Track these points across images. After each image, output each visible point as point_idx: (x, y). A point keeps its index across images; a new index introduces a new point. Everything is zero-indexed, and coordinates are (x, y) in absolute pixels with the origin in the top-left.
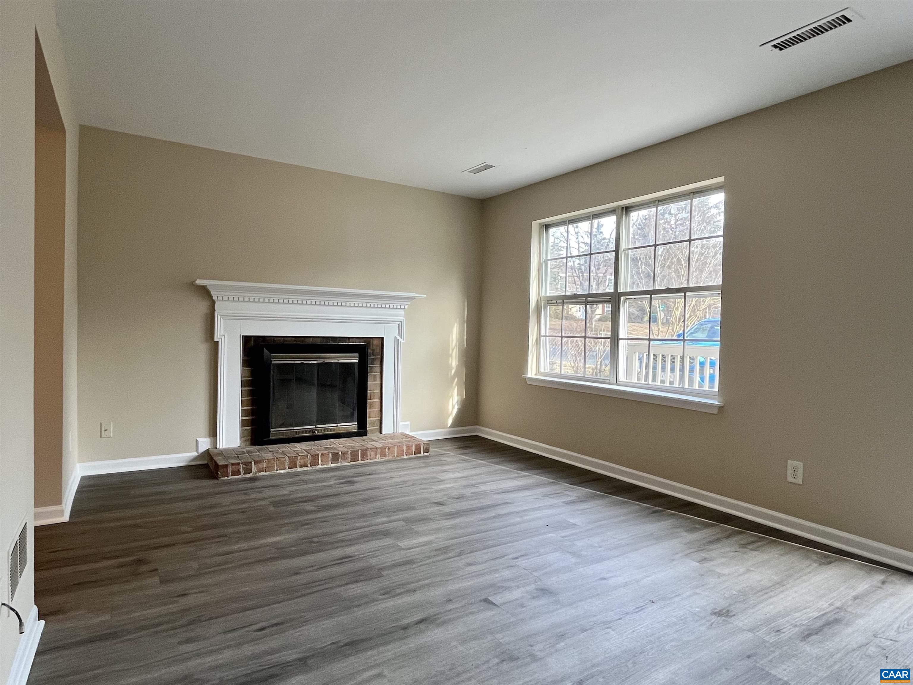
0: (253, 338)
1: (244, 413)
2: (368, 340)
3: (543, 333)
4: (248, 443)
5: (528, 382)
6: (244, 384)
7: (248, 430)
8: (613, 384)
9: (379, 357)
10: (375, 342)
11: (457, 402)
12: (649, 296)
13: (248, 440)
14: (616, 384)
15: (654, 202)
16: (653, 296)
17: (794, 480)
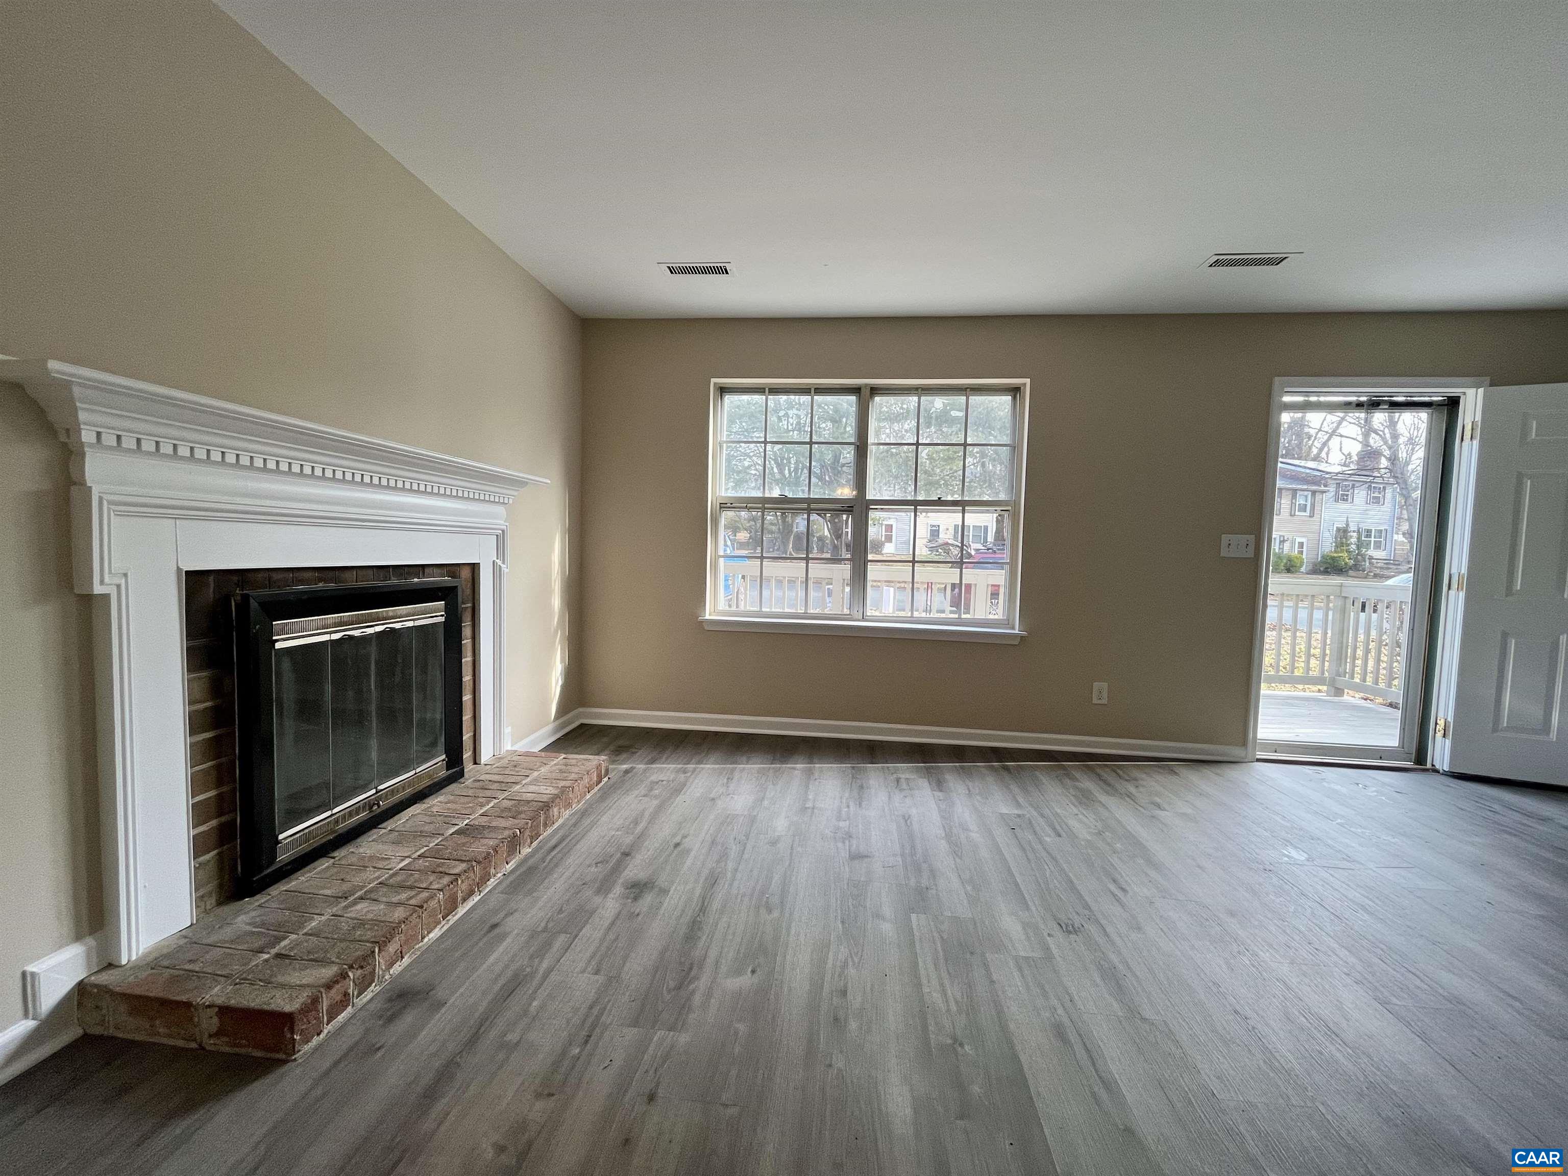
0: (211, 578)
1: (199, 813)
2: (452, 569)
3: (721, 553)
4: (212, 901)
5: (706, 628)
6: (195, 724)
7: (209, 861)
8: (859, 620)
9: (469, 605)
10: (466, 573)
11: (561, 674)
12: (913, 507)
13: (210, 893)
14: (863, 619)
15: (917, 389)
16: (918, 507)
17: (1099, 702)
